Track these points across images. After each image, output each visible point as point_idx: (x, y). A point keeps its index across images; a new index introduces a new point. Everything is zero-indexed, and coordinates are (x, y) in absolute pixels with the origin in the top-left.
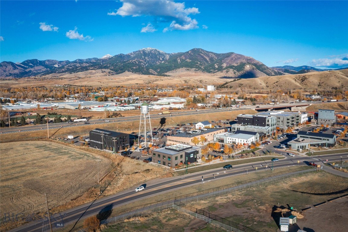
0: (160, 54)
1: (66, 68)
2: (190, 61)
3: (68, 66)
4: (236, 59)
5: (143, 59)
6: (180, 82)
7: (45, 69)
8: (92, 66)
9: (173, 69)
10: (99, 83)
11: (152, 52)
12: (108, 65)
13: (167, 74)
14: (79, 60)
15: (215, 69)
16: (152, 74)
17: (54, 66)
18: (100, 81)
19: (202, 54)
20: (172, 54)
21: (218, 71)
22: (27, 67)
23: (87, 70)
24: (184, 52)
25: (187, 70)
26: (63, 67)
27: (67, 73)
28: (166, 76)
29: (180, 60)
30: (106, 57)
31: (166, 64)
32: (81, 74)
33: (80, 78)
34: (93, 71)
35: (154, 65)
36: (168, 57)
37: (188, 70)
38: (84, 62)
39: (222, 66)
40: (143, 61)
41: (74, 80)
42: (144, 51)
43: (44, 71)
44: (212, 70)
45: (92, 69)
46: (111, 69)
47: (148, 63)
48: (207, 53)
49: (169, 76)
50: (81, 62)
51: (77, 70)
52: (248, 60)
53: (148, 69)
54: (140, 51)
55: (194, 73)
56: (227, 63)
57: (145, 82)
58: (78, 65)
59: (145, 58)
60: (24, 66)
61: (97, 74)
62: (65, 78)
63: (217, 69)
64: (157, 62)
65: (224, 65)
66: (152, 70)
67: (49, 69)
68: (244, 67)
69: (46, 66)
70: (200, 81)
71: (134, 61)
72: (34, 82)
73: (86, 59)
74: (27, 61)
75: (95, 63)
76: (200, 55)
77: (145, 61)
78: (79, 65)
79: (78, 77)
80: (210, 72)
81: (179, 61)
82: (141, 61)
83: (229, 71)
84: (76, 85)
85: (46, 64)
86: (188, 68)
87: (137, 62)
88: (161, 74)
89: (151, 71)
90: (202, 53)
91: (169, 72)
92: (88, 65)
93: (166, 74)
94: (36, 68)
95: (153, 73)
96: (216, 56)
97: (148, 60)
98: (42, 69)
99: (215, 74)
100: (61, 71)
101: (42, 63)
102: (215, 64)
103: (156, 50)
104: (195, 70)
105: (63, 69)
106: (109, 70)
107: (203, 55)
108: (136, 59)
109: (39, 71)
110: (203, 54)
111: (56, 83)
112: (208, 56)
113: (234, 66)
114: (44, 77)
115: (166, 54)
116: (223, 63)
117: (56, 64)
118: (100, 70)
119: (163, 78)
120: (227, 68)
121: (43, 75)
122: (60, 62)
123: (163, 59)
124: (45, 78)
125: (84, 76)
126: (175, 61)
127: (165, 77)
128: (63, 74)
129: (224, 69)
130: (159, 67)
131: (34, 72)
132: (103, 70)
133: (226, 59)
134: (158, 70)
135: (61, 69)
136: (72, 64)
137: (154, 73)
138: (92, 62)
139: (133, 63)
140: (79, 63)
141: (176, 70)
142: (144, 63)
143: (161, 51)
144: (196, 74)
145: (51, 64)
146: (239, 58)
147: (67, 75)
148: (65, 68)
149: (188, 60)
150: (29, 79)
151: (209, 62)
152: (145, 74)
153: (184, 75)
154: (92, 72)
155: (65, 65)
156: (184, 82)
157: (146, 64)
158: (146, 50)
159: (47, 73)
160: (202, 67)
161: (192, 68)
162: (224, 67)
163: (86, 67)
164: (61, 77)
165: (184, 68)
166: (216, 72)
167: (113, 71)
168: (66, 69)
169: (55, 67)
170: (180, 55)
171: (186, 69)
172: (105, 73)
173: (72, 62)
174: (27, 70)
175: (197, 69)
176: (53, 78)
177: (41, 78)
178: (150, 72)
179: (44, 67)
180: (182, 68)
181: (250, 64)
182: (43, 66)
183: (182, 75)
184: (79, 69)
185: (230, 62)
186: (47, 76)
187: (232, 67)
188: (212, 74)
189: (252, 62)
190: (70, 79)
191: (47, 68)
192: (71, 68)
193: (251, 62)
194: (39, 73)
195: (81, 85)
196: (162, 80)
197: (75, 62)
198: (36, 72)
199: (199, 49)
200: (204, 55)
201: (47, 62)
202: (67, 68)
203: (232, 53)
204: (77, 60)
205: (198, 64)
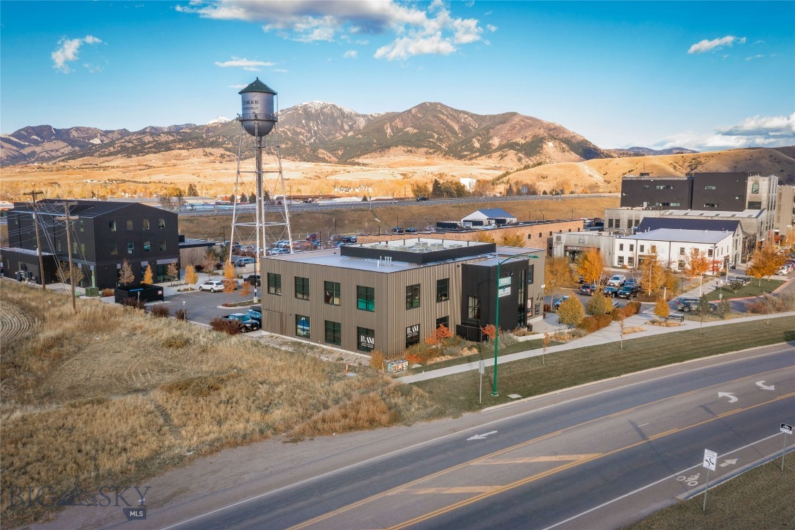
0: (343, 115)
1: (118, 145)
2: (416, 131)
3: (123, 140)
4: (522, 127)
5: (303, 127)
6: (391, 178)
7: (68, 149)
8: (180, 141)
9: (375, 150)
10: (194, 177)
11: (325, 110)
12: (221, 140)
13: (360, 160)
14: (152, 128)
15: (472, 150)
16: (324, 160)
17: (91, 141)
18: (196, 173)
19: (442, 116)
20: (371, 116)
21: (480, 156)
22: (26, 144)
23: (169, 149)
24: (401, 111)
25: (408, 151)
26: (112, 143)
27: (120, 155)
28: (359, 164)
29: (392, 129)
30: (216, 121)
31: (359, 139)
32: (153, 159)
33: (150, 167)
34: (184, 153)
35: (330, 140)
36: (364, 122)
37: (411, 151)
38: (164, 133)
39: (490, 144)
40: (303, 131)
41: (135, 170)
42: (305, 108)
43: (66, 152)
44: (465, 153)
45: (180, 149)
46: (227, 149)
47: (316, 136)
48: (455, 114)
49: (364, 165)
50: (155, 132)
51: (145, 149)
52: (550, 130)
53: (314, 149)
54: (296, 109)
55: (423, 160)
56: (502, 137)
57: (306, 176)
58: (148, 138)
59: (307, 125)
60: (17, 140)
61: (194, 160)
62: (113, 167)
63: (478, 150)
64: (337, 135)
65: (496, 142)
66: (325, 152)
67: (77, 148)
68: (542, 147)
69: (72, 142)
70: (438, 176)
71: (283, 131)
72: (36, 173)
73: (169, 127)
74: (27, 129)
75: (190, 134)
76: (439, 118)
77: (309, 131)
78: (151, 139)
79: (146, 165)
80: (461, 157)
81: (389, 131)
82: (298, 130)
83: (506, 155)
84: (139, 180)
85: (71, 137)
86: (410, 148)
87: (289, 133)
88: (343, 161)
89: (322, 153)
90: (443, 113)
91: (366, 156)
92: (171, 138)
93: (357, 161)
94: (48, 146)
95: (327, 158)
96: (475, 120)
97: (316, 128)
98: (62, 147)
99: (474, 161)
100: (106, 153)
101: (62, 135)
102: (474, 140)
103: (334, 106)
104: (427, 153)
105: (112, 149)
106: (221, 151)
107: (445, 118)
108: (286, 127)
109: (53, 154)
110: (445, 115)
111: (86, 177)
112: (458, 121)
113: (517, 144)
114: (62, 164)
115: (359, 116)
116: (491, 138)
117: (97, 137)
118: (200, 150)
119: (349, 168)
120: (501, 148)
121: (63, 160)
122: (106, 133)
123: (351, 128)
124: (64, 167)
125: (160, 164)
126: (381, 130)
127: (356, 167)
128: (111, 158)
129: (496, 150)
130: (341, 144)
131: (42, 155)
132: (208, 150)
133: (498, 127)
134: (340, 153)
135: (106, 148)
136: (134, 138)
137: (329, 160)
138: (183, 132)
139: (282, 136)
140: (152, 134)
141: (383, 153)
142: (306, 136)
143: (347, 110)
144: (429, 161)
145: (83, 138)
146: (531, 126)
147: (119, 161)
148: (116, 146)
149: (409, 129)
150: (24, 170)
151: (460, 135)
152: (308, 161)
153: (402, 164)
154: (180, 155)
155: (118, 139)
156: (401, 177)
157: (311, 138)
158: (310, 107)
159: (73, 156)
160: (443, 146)
161: (418, 147)
162: (494, 146)
163: (167, 143)
164: (103, 165)
165: (400, 147)
166: (476, 157)
167: (230, 154)
168: (119, 148)
169: (92, 144)
170: (391, 117)
171: (405, 149)
172: (212, 158)
173: (135, 133)
174: (26, 151)
175: (431, 151)
176: (83, 166)
177: (55, 166)
178: (321, 156)
179: (66, 144)
180: (397, 146)
181: (555, 139)
182: (65, 141)
183: (395, 163)
184: (151, 148)
185: (508, 136)
186: (71, 162)
187: (512, 146)
188: (467, 162)
189: (561, 136)
190: (126, 169)
191: (73, 147)
192: (130, 145)
193: (557, 136)
194: (54, 158)
195: (148, 181)
196: (349, 172)
197: (143, 132)
198: (47, 155)
199: (436, 104)
200: (448, 117)
201: (74, 134)
202: (120, 146)
203: (514, 114)
204: (146, 128)
205: (433, 137)
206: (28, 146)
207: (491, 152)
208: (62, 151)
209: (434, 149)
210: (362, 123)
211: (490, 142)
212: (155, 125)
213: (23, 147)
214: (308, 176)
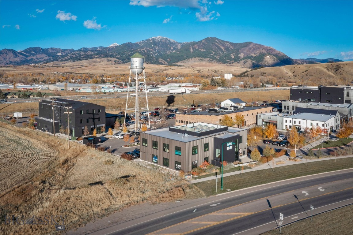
0: (171, 43)
1: (69, 56)
2: (204, 50)
3: (71, 54)
4: (254, 49)
5: (152, 48)
6: (192, 72)
7: (47, 58)
8: (97, 54)
9: (185, 59)
10: (103, 71)
11: (163, 41)
12: (115, 54)
13: (178, 64)
14: (84, 48)
15: (231, 59)
16: (161, 64)
17: (57, 54)
18: (103, 69)
19: (216, 44)
20: (184, 43)
21: (234, 62)
22: (29, 55)
23: (92, 58)
24: (197, 41)
25: (201, 60)
26: (66, 55)
27: (70, 61)
28: (177, 65)
30: (113, 45)
31: (178, 54)
32: (84, 62)
33: (83, 66)
34: (98, 60)
35: (164, 54)
36: (180, 46)
37: (202, 60)
38: (90, 51)
39: (239, 57)
40: (152, 50)
41: (76, 68)
42: (153, 40)
43: (46, 59)
44: (227, 61)
45: (97, 58)
46: (117, 58)
47: (158, 52)
48: (223, 43)
49: (180, 66)
50: (85, 50)
51: (81, 58)
52: (268, 50)
53: (157, 58)
54: (149, 40)
55: (208, 64)
56: (245, 53)
57: (153, 71)
58: (82, 53)
59: (154, 47)
60: (25, 54)
61: (102, 63)
62: (67, 66)
63: (234, 59)
64: (168, 52)
65: (242, 55)
66: (162, 60)
67: (51, 57)
68: (264, 58)
69: (49, 55)
70: (215, 72)
71: (143, 50)
72: (33, 69)
73: (92, 48)
74: (29, 49)
75: (101, 51)
76: (215, 45)
77: (155, 50)
78: (84, 54)
79: (81, 65)
80: (225, 63)
81: (192, 50)
82: (150, 50)
83: (247, 62)
84: (78, 72)
85: (49, 52)
86: (201, 58)
87: (146, 51)
88: (171, 64)
89: (161, 60)
90: (217, 42)
91: (181, 62)
92: (93, 53)
93: (177, 64)
94: (38, 56)
95: (163, 62)
96: (232, 45)
97: (158, 49)
98: (45, 57)
99: (231, 64)
100: (64, 60)
101: (44, 51)
102: (232, 54)
103: (167, 39)
104: (209, 61)
105: (66, 58)
106: (115, 59)
107: (218, 44)
108: (145, 48)
109: (41, 60)
110: (218, 43)
111: (55, 71)
112: (224, 46)
113: (252, 57)
114: (44, 64)
115: (177, 43)
116: (240, 54)
117: (60, 52)
118: (105, 59)
119: (173, 67)
120: (244, 58)
121: (45, 63)
122: (64, 51)
123: (174, 49)
124: (45, 66)
125: (87, 65)
126: (188, 50)
127: (176, 67)
128: (66, 62)
129: (242, 60)
130: (170, 56)
131: (36, 60)
132: (109, 59)
133: (243, 49)
134: (169, 60)
135: (64, 57)
136: (76, 53)
137: (164, 63)
138: (98, 50)
139: (142, 52)
140: (84, 51)
141: (189, 60)
142: (154, 53)
143: (172, 40)
144: (210, 64)
145: (54, 53)
146: (258, 48)
147: (69, 63)
148: (68, 56)
149: (201, 49)
150: (28, 67)
151: (225, 52)
152: (154, 64)
153: (197, 66)
154: (96, 61)
155: (69, 53)
156: (197, 72)
157: (156, 53)
158: (156, 39)
159: (49, 61)
160: (217, 57)
161: (205, 58)
162: (241, 57)
163: (91, 55)
164: (62, 65)
165: (197, 58)
166: (232, 63)
167: (119, 60)
168: (70, 57)
169: (58, 55)
170: (193, 44)
171: (199, 59)
172: (111, 62)
173: (77, 50)
174: (28, 59)
175: (211, 59)
176: (54, 66)
177: (41, 65)
178: (160, 61)
179: (46, 55)
180: (195, 57)
181: (270, 54)
182: (46, 54)
183: (195, 65)
184: (83, 57)
185: (248, 53)
186: (48, 64)
187: (250, 57)
188: (228, 65)
189: (273, 53)
190: (72, 67)
191: (49, 56)
192: (75, 56)
193: (271, 53)
194: (41, 62)
195: (82, 73)
196: (173, 69)
197: (80, 50)
198: (38, 60)
199: (214, 38)
200: (219, 44)
201: (50, 51)
202: (70, 56)
203: (250, 43)
204: (82, 48)
205: (212, 53)
206: (30, 56)
207: (240, 60)
208: (44, 58)
209: (213, 59)
210: (179, 46)
211: (239, 55)
212: (85, 47)
213: (27, 56)
214: (155, 71)
